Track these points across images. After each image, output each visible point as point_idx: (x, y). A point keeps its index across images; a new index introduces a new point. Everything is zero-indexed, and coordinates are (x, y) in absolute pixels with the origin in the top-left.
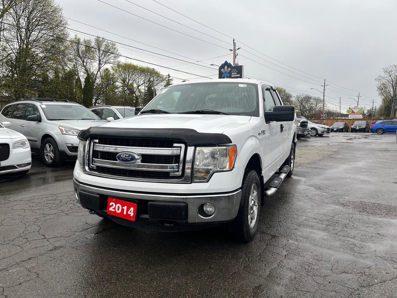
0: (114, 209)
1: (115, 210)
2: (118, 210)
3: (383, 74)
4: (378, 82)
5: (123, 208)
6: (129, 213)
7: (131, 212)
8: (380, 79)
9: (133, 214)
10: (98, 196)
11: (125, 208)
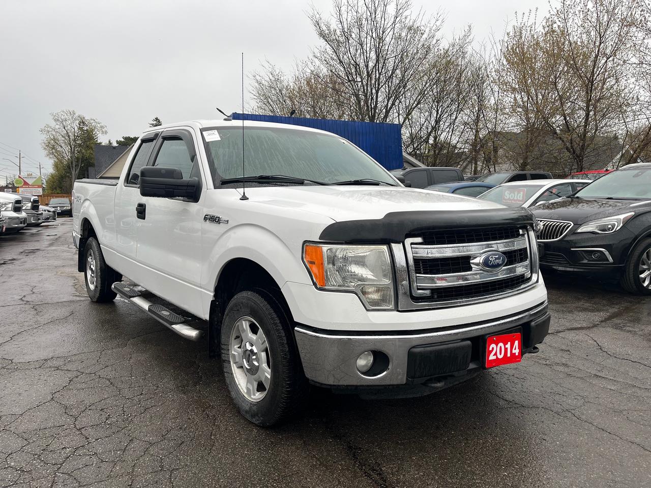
0: (496, 354)
1: (497, 357)
2: (500, 354)
3: (53, 124)
4: (45, 136)
5: (507, 347)
6: (514, 351)
7: (515, 349)
8: (48, 132)
9: (518, 350)
10: (469, 342)
11: (508, 346)
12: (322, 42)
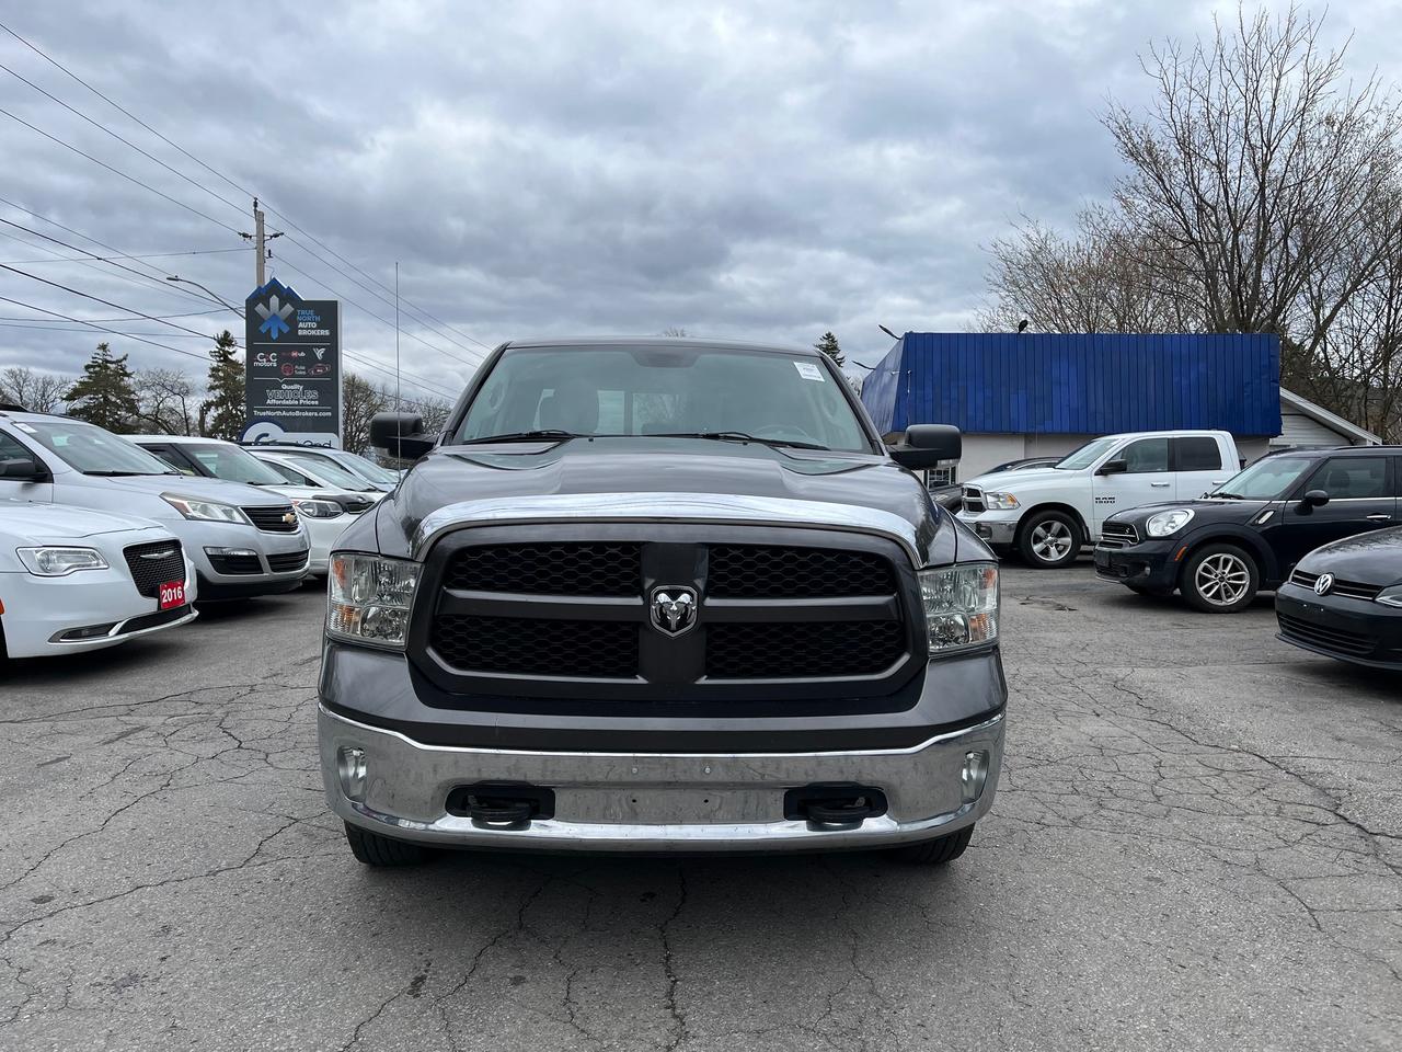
12: (1130, 168)
